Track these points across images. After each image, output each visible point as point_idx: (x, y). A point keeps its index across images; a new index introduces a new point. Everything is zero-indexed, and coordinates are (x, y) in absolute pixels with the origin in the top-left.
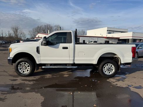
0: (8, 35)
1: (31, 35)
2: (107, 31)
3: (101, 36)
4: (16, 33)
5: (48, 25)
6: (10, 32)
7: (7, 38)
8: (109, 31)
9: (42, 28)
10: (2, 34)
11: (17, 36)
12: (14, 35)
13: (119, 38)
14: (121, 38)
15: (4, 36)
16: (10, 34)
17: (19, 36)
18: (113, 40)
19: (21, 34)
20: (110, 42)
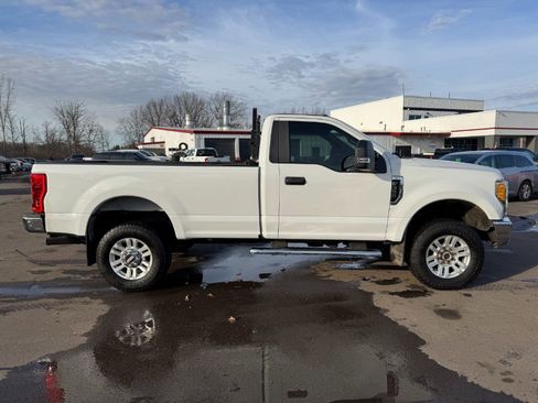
0: (43, 138)
1: (129, 133)
2: (405, 108)
3: (382, 130)
4: (72, 129)
5: (186, 96)
6: (51, 127)
7: (43, 147)
8: (411, 109)
9: (165, 107)
10: (23, 135)
11: (76, 138)
12: (65, 137)
13: (449, 134)
14: (454, 135)
15: (29, 140)
16: (50, 135)
17: (83, 140)
18: (426, 143)
19: (91, 131)
20: (415, 150)
